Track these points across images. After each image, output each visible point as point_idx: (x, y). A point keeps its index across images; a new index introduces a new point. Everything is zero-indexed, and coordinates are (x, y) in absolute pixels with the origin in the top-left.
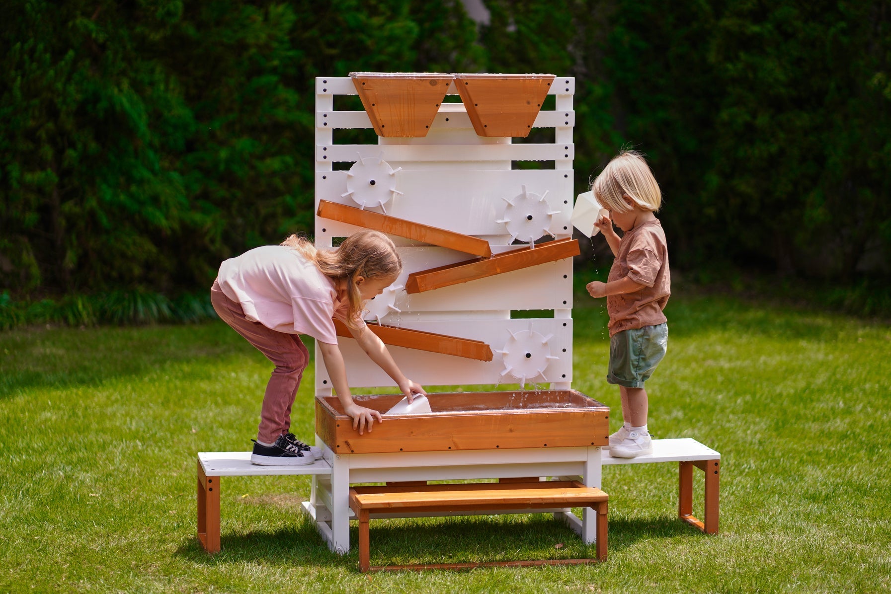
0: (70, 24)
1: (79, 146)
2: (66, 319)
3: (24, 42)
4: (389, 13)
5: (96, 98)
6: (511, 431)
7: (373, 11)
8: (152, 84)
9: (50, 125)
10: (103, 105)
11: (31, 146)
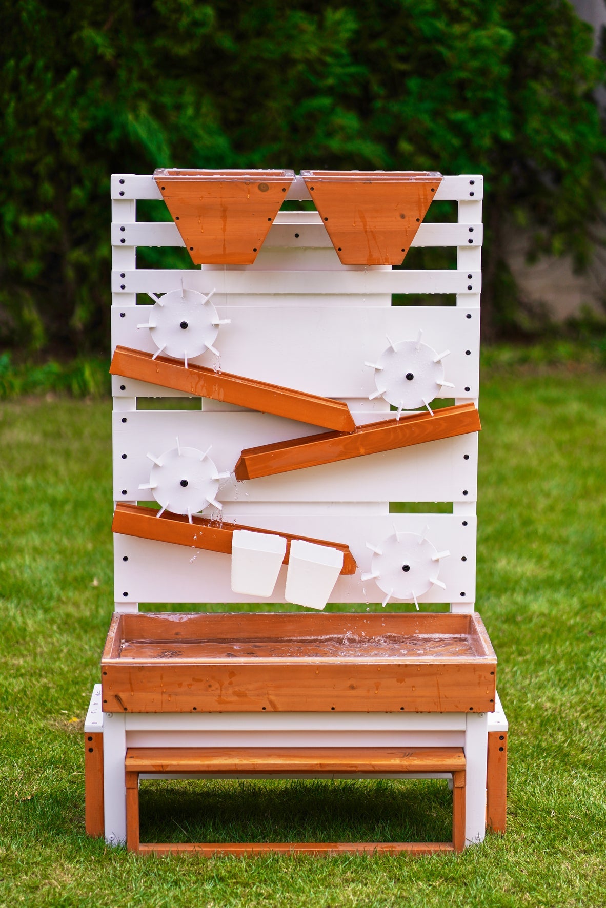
0: (75, 37)
1: (88, 184)
2: (69, 389)
3: (19, 58)
4: (474, 19)
5: (107, 126)
6: (352, 687)
7: (455, 17)
8: (179, 107)
9: (49, 160)
10: (115, 135)
11: (28, 183)
